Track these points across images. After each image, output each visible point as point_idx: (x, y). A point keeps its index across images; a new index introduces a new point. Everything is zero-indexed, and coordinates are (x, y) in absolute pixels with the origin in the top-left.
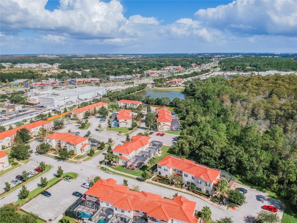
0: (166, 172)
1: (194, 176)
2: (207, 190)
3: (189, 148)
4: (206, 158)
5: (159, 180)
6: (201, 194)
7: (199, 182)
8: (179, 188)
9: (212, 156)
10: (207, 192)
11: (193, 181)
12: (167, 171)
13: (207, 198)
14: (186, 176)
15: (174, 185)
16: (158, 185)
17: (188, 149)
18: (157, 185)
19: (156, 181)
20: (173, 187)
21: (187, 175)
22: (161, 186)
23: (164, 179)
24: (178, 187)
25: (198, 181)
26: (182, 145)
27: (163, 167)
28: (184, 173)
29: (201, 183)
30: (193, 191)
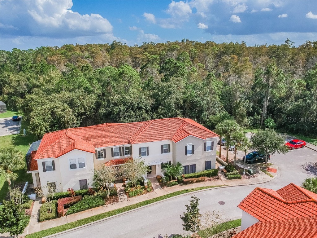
0: (78, 174)
1: (166, 142)
2: (206, 162)
3: (75, 115)
4: (130, 116)
5: (66, 207)
6: (199, 178)
7: (189, 148)
8: (141, 193)
9: (139, 108)
10: (208, 165)
11: (167, 158)
12: (82, 165)
13: (218, 178)
14: (144, 152)
15: (122, 194)
16: (80, 223)
17: (73, 116)
18: (73, 225)
19: (58, 215)
20: (124, 202)
21: (148, 148)
22: (90, 220)
23: (83, 195)
24: (137, 194)
25: (186, 147)
26: (53, 113)
27: (63, 163)
28: (136, 148)
29: (193, 152)
30: (181, 182)
